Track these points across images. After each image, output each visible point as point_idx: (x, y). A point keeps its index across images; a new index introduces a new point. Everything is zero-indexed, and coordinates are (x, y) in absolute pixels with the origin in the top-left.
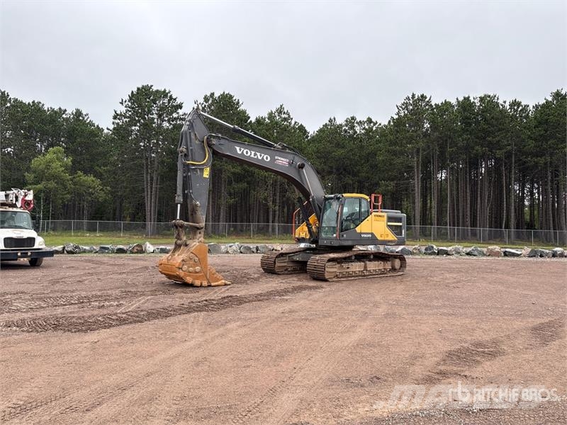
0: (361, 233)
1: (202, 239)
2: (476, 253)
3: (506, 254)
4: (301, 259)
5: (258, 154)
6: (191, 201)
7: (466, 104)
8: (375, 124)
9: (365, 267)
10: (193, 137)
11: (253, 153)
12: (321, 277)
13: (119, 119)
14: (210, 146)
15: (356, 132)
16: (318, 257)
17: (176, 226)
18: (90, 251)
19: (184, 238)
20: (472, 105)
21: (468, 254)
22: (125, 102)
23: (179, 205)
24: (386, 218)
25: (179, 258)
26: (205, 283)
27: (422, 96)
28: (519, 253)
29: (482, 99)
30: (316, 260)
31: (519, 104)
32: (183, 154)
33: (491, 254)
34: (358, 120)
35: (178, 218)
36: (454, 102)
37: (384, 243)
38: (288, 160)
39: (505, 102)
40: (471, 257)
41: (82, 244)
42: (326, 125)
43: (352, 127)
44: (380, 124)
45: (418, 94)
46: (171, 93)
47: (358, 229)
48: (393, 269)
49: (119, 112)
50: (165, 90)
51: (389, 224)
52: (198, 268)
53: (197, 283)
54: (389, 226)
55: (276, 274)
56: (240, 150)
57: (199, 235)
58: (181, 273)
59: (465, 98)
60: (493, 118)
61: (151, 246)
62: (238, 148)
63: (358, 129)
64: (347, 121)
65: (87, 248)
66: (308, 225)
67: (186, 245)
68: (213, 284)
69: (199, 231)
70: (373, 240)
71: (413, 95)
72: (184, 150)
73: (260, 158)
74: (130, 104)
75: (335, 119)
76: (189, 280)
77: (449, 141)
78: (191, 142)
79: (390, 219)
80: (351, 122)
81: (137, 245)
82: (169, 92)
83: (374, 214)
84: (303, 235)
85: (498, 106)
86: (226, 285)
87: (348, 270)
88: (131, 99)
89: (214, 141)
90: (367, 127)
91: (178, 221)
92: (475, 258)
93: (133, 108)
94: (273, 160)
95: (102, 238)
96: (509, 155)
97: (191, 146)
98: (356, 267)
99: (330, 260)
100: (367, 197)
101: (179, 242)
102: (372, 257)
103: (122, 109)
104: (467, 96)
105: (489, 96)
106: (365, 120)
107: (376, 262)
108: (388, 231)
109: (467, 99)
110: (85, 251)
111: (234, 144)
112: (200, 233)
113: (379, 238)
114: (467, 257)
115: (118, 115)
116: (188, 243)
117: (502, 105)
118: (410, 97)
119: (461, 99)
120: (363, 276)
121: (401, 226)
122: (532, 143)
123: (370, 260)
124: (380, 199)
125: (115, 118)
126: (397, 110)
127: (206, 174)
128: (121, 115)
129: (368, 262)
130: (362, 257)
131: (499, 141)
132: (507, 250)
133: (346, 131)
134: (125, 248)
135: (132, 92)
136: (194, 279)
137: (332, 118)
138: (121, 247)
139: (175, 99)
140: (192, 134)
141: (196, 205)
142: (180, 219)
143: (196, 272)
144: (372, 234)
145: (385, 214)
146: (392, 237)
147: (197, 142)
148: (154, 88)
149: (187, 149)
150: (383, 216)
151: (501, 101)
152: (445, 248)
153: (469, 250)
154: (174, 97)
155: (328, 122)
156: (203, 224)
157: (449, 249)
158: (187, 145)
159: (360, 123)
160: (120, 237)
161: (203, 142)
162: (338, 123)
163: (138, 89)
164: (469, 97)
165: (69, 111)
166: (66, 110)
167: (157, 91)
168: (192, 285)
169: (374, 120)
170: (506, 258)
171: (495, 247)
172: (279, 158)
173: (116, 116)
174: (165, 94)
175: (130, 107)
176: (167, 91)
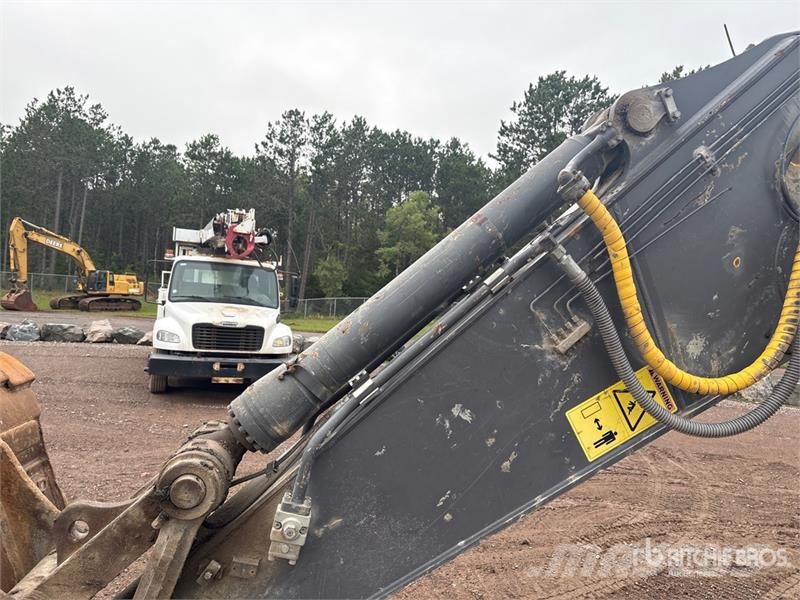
13: (508, 135)
22: (520, 106)
46: (598, 81)
49: (507, 125)
50: (587, 78)
74: (526, 109)
82: (595, 80)
93: (530, 115)
103: (513, 119)
115: (506, 128)
125: (502, 133)
128: (512, 130)
135: (531, 85)
139: (604, 92)
148: (568, 77)
154: (602, 88)
163: (541, 79)
165: (443, 143)
166: (439, 142)
167: (573, 81)
173: (504, 131)
174: (586, 85)
175: (526, 115)
176: (591, 79)
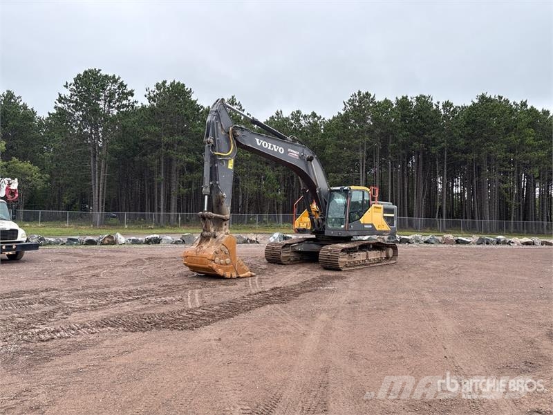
0: (364, 224)
1: (228, 231)
2: (433, 241)
3: (458, 242)
4: (303, 250)
5: (274, 146)
6: (217, 193)
7: (404, 103)
8: (319, 118)
9: (367, 256)
10: (220, 128)
11: (270, 145)
12: (334, 267)
13: (64, 103)
14: (235, 137)
15: (302, 126)
16: (329, 247)
17: (204, 218)
18: (57, 243)
19: (212, 231)
20: (409, 104)
21: (426, 242)
22: (70, 85)
23: (206, 197)
24: (382, 209)
25: (209, 249)
26: (234, 275)
27: (367, 94)
28: (469, 241)
29: (418, 99)
30: (328, 250)
31: (451, 105)
32: (211, 145)
33: (446, 242)
34: (303, 114)
35: (206, 209)
36: (394, 101)
37: (381, 233)
38: (298, 153)
39: (438, 103)
40: (429, 245)
41: (46, 236)
42: (272, 118)
43: (298, 121)
44: (324, 119)
45: (363, 92)
46: (121, 80)
47: (362, 220)
48: (387, 258)
49: (62, 96)
50: (114, 76)
51: (385, 215)
52: (228, 260)
53: (228, 275)
54: (384, 217)
55: (282, 264)
56: (260, 142)
57: (224, 227)
58: (214, 265)
59: (403, 98)
60: (428, 116)
61: (122, 237)
62: (257, 140)
63: (303, 122)
64: (292, 114)
65: (52, 240)
66: (311, 216)
67: (215, 237)
68: (241, 276)
69: (224, 223)
70: (373, 231)
71: (359, 92)
72: (212, 141)
73: (276, 150)
74: (75, 88)
75: (281, 112)
76: (220, 272)
77: (391, 136)
78: (217, 133)
79: (386, 210)
80: (297, 115)
81: (108, 237)
82: (119, 78)
83: (373, 205)
84: (303, 226)
85: (432, 106)
86: (252, 276)
87: (355, 260)
88: (76, 83)
89: (238, 133)
90: (312, 121)
91: (206, 213)
92: (433, 245)
93: (79, 92)
94: (287, 152)
95: (48, 229)
96: (442, 151)
97: (218, 137)
98: (361, 256)
99: (343, 250)
100: (369, 190)
101: (206, 233)
102: (371, 247)
103: (67, 93)
104: (405, 96)
105: (424, 97)
106: (310, 114)
107: (375, 252)
108: (384, 222)
109: (405, 98)
110: (50, 243)
111: (254, 135)
112: (226, 225)
113: (377, 229)
114: (426, 245)
116: (217, 235)
117: (436, 105)
118: (357, 94)
119: (400, 98)
120: (366, 264)
121: (393, 217)
122: (462, 142)
123: (370, 250)
124: (377, 192)
126: (344, 106)
127: (231, 165)
128: (65, 99)
129: (369, 252)
130: (364, 247)
131: (434, 139)
132: (459, 238)
133: (292, 125)
134: (95, 239)
135: (79, 75)
136: (225, 271)
137: (279, 111)
138: (91, 238)
140: (219, 124)
141: (223, 197)
142: (208, 210)
143: (227, 264)
144: (372, 225)
145: (382, 206)
146: (386, 227)
147: (223, 133)
148: (103, 73)
149: (214, 140)
150: (380, 208)
151: (434, 102)
152: (406, 237)
153: (427, 238)
154: (125, 84)
155: (275, 115)
156: (228, 215)
157: (409, 237)
158: (214, 136)
159: (305, 117)
160: (66, 227)
161: (228, 133)
162: (284, 116)
163: (85, 72)
164: (407, 96)
167: (107, 76)
168: (222, 277)
169: (318, 115)
170: (459, 245)
171: (449, 235)
172: (291, 151)
173: (61, 100)
174: (114, 80)
175: (75, 91)
176: (117, 77)
